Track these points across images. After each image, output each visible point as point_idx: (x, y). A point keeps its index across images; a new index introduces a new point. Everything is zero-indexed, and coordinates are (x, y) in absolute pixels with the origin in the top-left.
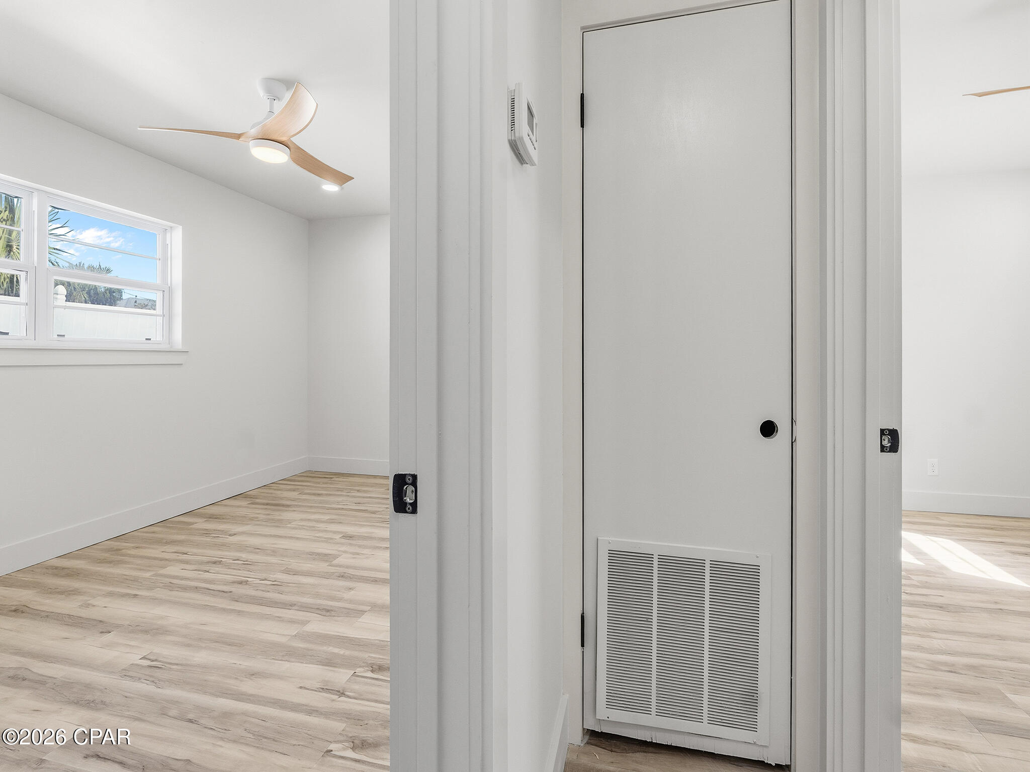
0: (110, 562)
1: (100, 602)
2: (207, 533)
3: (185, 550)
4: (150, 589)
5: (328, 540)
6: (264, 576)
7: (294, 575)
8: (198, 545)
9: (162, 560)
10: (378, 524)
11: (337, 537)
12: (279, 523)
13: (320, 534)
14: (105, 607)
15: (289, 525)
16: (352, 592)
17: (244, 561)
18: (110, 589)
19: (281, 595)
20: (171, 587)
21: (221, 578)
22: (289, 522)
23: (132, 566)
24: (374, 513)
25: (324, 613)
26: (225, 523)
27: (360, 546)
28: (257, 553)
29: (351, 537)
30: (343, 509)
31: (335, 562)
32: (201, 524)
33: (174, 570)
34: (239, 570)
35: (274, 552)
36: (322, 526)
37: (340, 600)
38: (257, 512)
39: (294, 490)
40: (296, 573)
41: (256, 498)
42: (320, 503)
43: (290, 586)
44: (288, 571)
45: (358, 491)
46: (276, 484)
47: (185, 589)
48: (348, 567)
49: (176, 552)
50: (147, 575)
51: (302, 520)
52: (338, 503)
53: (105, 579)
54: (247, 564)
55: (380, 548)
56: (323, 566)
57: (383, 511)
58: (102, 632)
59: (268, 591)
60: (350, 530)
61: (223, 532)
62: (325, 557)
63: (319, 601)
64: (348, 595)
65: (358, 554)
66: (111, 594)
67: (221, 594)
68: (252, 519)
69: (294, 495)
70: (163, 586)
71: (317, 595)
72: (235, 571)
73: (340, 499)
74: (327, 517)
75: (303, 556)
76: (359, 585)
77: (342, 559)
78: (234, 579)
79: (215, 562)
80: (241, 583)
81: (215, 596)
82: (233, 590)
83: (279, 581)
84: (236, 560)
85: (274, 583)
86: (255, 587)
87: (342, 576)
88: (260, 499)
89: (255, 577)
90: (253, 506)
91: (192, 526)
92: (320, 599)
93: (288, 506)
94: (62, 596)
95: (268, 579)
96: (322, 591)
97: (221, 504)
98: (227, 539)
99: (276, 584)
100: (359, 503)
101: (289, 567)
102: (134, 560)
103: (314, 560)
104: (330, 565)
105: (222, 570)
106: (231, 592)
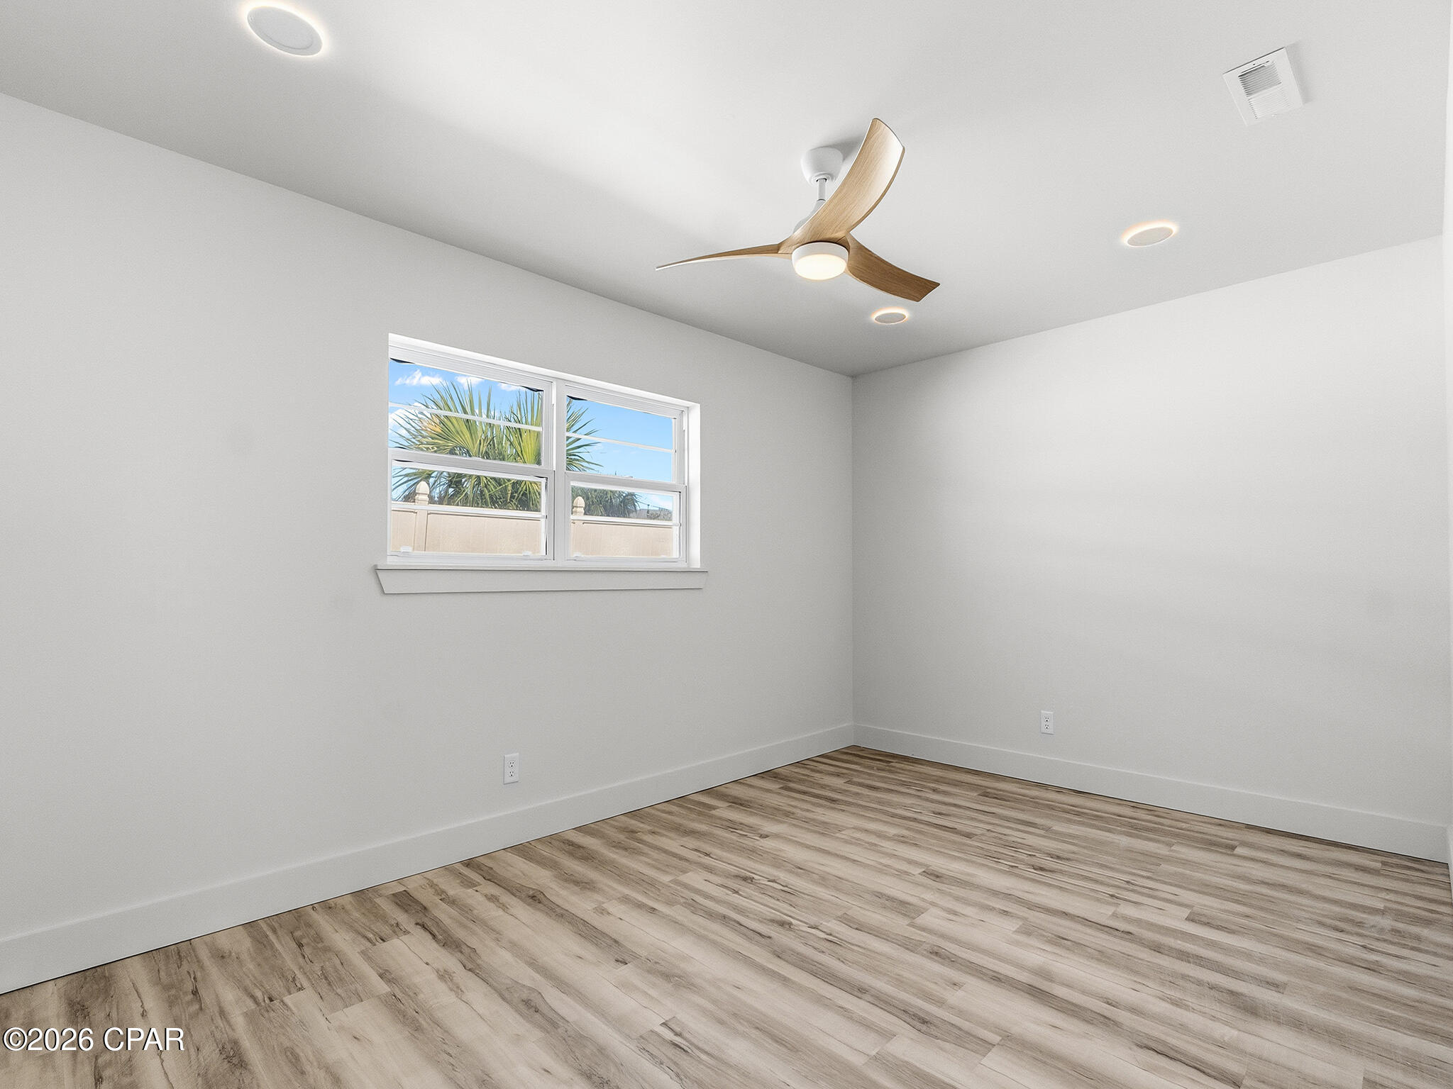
0: (626, 849)
1: (616, 908)
2: (732, 826)
3: (708, 848)
4: (670, 903)
5: (901, 875)
6: (813, 920)
7: (857, 929)
8: (722, 844)
9: (681, 858)
10: (974, 859)
11: (917, 871)
12: (825, 829)
13: (885, 861)
14: (621, 919)
15: (838, 835)
16: (960, 993)
17: (782, 885)
18: (627, 891)
19: (843, 965)
20: (693, 906)
21: (752, 907)
22: (840, 829)
23: (647, 860)
24: (969, 836)
26: (752, 814)
27: (957, 899)
28: (797, 875)
29: (937, 876)
30: (915, 820)
31: (919, 921)
32: (724, 811)
33: (695, 878)
34: (777, 899)
35: (823, 880)
36: (888, 845)
37: (940, 1003)
38: (793, 803)
39: (838, 775)
40: (860, 927)
41: (790, 781)
42: (879, 803)
43: (853, 950)
44: (847, 920)
45: (934, 790)
46: (813, 761)
47: (711, 915)
48: (943, 936)
49: (696, 850)
50: (666, 879)
51: (856, 828)
52: (905, 807)
53: (623, 876)
54: (789, 892)
55: (992, 909)
56: (898, 924)
57: (982, 835)
58: (617, 961)
59: (823, 952)
60: (938, 863)
61: (751, 828)
62: (901, 907)
63: (903, 996)
64: (952, 996)
65: (955, 913)
66: (626, 900)
67: (758, 938)
68: (787, 814)
69: (838, 782)
70: (684, 903)
71: (900, 982)
72: (771, 900)
73: (908, 801)
74: (893, 831)
75: (866, 896)
76: (971, 982)
77: (931, 918)
78: (772, 915)
79: (745, 879)
80: (782, 924)
81: (750, 939)
82: (772, 934)
83: (837, 935)
84: (773, 881)
85: (830, 938)
86: (804, 938)
87: (936, 953)
88: (794, 782)
89: (800, 918)
90: (786, 793)
91: (713, 812)
92: (905, 991)
93: (833, 801)
94: (576, 888)
95: (820, 928)
96: (906, 974)
97: (745, 782)
98: (758, 842)
99: (833, 941)
100: (940, 814)
101: (850, 913)
102: (650, 852)
103: (885, 908)
104: (912, 925)
105: (756, 894)
106: (770, 937)
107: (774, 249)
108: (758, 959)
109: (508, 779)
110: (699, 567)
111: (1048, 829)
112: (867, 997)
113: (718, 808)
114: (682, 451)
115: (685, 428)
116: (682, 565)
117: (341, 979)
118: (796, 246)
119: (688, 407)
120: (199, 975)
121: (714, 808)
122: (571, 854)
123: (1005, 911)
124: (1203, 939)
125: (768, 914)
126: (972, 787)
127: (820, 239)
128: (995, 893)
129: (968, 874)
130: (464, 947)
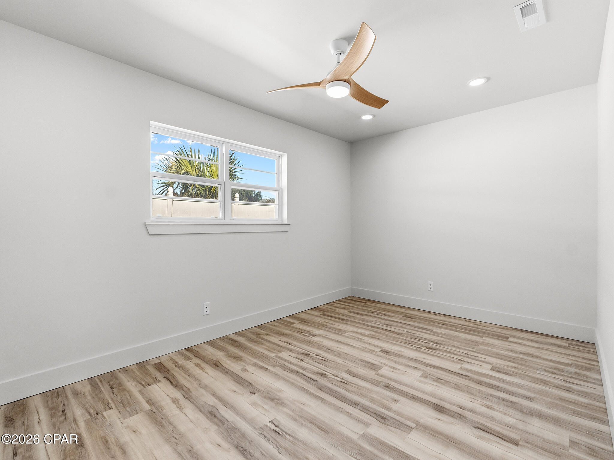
0: (256, 342)
1: (250, 368)
2: (301, 332)
3: (290, 341)
4: (274, 366)
5: (372, 351)
6: (335, 372)
7: (354, 376)
8: (296, 339)
9: (279, 346)
10: (402, 344)
11: (378, 350)
12: (340, 332)
13: (366, 346)
14: (253, 373)
15: (345, 335)
16: (398, 405)
17: (322, 358)
18: (255, 361)
19: (348, 392)
20: (284, 368)
21: (309, 367)
22: (346, 332)
23: (264, 347)
24: (399, 334)
25: (380, 419)
26: (309, 326)
27: (395, 362)
28: (329, 353)
29: (387, 352)
30: (377, 328)
31: (380, 372)
32: (298, 325)
33: (285, 355)
34: (320, 364)
35: (339, 355)
36: (366, 339)
37: (389, 409)
38: (326, 321)
39: (345, 309)
40: (355, 375)
41: (325, 311)
42: (362, 320)
43: (352, 386)
44: (349, 372)
45: (385, 315)
46: (334, 303)
47: (292, 371)
48: (390, 379)
49: (285, 342)
50: (272, 355)
51: (353, 332)
52: (373, 322)
53: (253, 354)
54: (325, 360)
55: (410, 366)
56: (371, 374)
57: (405, 334)
58: (251, 393)
59: (339, 387)
60: (387, 346)
61: (309, 332)
62: (373, 366)
64: (394, 406)
65: (395, 368)
66: (255, 365)
67: (311, 381)
68: (324, 326)
69: (345, 312)
70: (280, 365)
71: (372, 400)
72: (317, 364)
73: (374, 319)
74: (368, 333)
75: (357, 361)
76: (402, 399)
77: (385, 371)
78: (318, 371)
79: (306, 355)
80: (322, 375)
81: (308, 381)
82: (318, 379)
83: (345, 379)
84: (318, 356)
85: (342, 380)
86: (331, 381)
87: (387, 387)
88: (327, 312)
89: (330, 372)
90: (323, 316)
91: (293, 325)
92: (375, 404)
93: (343, 320)
94: (234, 360)
95: (338, 376)
96: (375, 396)
97: (306, 312)
98: (311, 338)
99: (344, 382)
100: (387, 325)
101: (350, 369)
102: (266, 343)
103: (365, 367)
104: (377, 374)
105: (311, 362)
106: (316, 381)
107: (318, 84)
108: (312, 391)
109: (205, 313)
110: (287, 222)
111: (432, 331)
112: (358, 407)
113: (295, 323)
114: (279, 173)
115: (280, 164)
116: (279, 222)
117: (129, 404)
118: (328, 83)
119: (282, 155)
120: (66, 403)
121: (293, 323)
122: (232, 345)
123: (416, 367)
124: (498, 378)
125: (316, 370)
126: (400, 313)
127: (338, 79)
128: (411, 359)
129: (400, 351)
130: (184, 387)
